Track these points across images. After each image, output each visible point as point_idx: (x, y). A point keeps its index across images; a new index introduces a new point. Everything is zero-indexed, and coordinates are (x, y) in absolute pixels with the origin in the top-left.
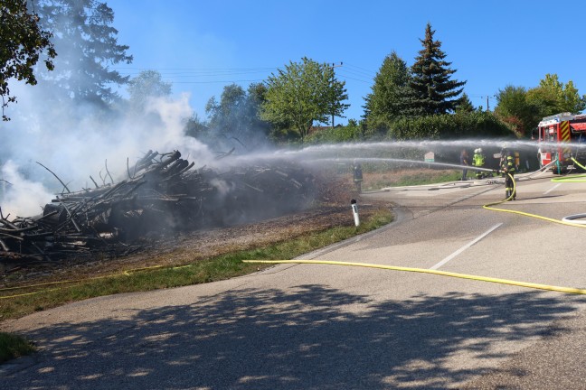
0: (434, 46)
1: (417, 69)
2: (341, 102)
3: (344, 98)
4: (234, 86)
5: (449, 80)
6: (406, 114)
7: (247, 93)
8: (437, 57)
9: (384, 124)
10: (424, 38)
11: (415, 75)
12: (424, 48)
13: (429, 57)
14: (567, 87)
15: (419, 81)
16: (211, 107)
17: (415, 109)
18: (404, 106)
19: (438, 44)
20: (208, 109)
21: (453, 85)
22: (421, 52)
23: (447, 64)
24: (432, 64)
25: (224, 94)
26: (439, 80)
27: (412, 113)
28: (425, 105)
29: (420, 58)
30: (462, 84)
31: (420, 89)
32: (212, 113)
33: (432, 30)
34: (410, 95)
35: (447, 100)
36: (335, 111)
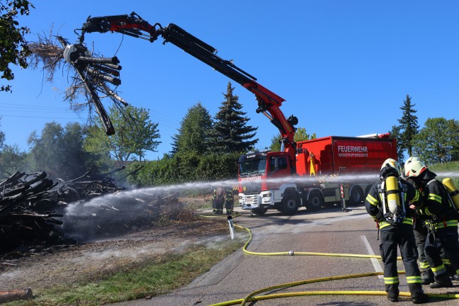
0: (233, 99)
1: (221, 116)
2: (154, 140)
3: (157, 136)
4: (54, 123)
5: (246, 125)
6: (212, 150)
7: (65, 130)
8: (236, 107)
9: (195, 158)
10: (226, 93)
11: (218, 121)
12: (226, 100)
13: (230, 107)
14: (312, 137)
15: (223, 125)
16: (33, 139)
17: (221, 147)
18: (210, 144)
19: (236, 98)
20: (30, 142)
21: (249, 129)
22: (224, 103)
23: (243, 114)
24: (233, 113)
25: (45, 129)
26: (238, 125)
27: (217, 150)
28: (228, 144)
29: (223, 108)
30: (255, 129)
31: (224, 131)
32: (33, 145)
33: (232, 87)
34: (217, 136)
35: (244, 141)
36: (149, 146)
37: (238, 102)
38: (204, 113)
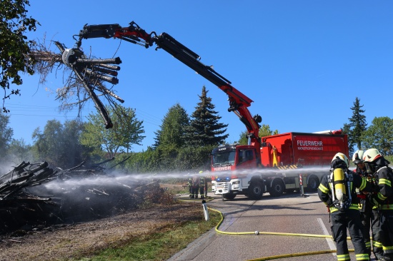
0: (207, 100)
1: (197, 115)
2: (139, 135)
3: (142, 131)
4: (54, 120)
5: (218, 123)
6: (189, 144)
7: (64, 126)
8: (209, 107)
9: (174, 150)
10: (201, 95)
11: (194, 119)
12: (201, 101)
13: (204, 107)
14: (275, 133)
15: (198, 123)
16: (36, 134)
17: (196, 141)
18: (187, 139)
19: (210, 100)
20: (34, 136)
21: (221, 126)
22: (199, 104)
23: (215, 113)
24: (207, 112)
25: (47, 126)
26: (211, 122)
27: (193, 144)
28: (203, 138)
29: (199, 108)
30: (226, 126)
31: (199, 127)
32: (37, 139)
33: (206, 90)
34: (193, 132)
35: (216, 136)
36: (135, 140)
37: (212, 102)
38: (182, 112)
